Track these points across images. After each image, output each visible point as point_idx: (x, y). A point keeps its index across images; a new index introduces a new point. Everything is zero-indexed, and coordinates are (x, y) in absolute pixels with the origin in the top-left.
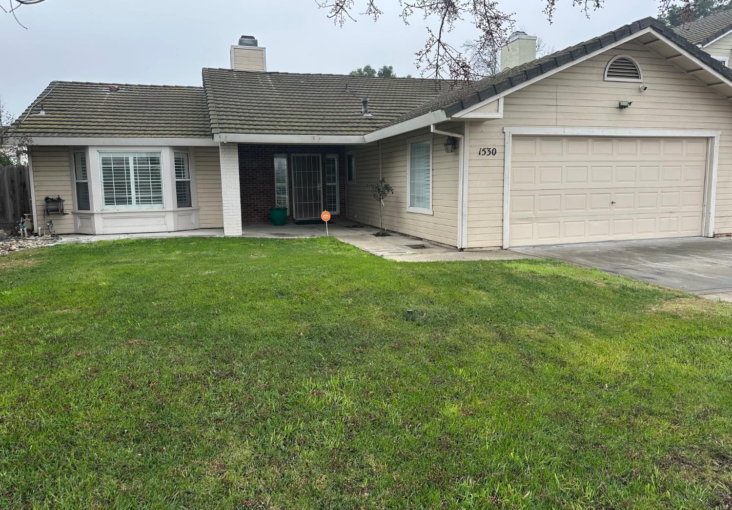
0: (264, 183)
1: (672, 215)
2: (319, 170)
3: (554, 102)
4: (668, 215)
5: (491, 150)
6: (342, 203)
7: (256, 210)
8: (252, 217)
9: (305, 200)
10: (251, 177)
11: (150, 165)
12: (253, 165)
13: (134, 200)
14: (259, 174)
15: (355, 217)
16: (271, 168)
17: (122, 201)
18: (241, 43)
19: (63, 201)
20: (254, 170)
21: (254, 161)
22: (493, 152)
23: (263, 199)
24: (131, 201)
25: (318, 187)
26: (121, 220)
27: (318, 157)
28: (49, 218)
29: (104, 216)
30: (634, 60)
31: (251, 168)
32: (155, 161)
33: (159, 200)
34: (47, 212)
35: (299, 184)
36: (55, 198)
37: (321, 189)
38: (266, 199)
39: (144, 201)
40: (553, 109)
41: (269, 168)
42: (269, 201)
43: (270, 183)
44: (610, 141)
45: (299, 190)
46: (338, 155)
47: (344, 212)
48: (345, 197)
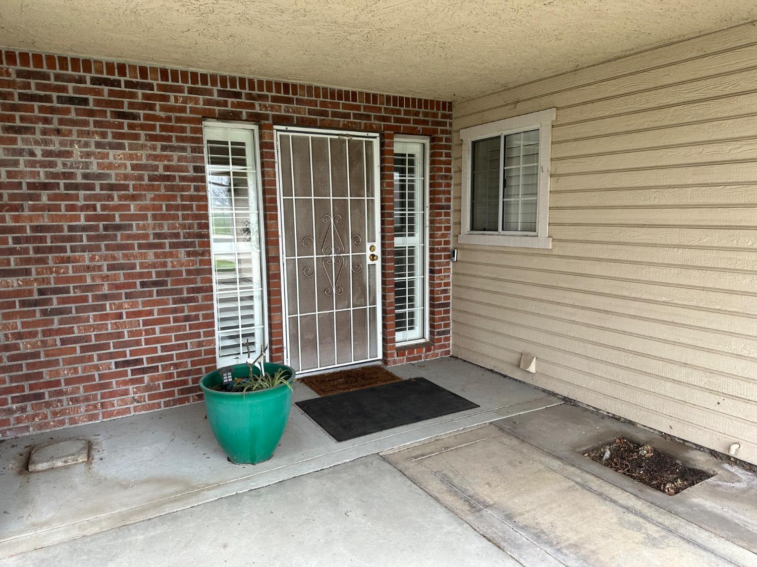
0: (161, 246)
2: (371, 193)
6: (436, 304)
7: (127, 363)
8: (113, 394)
9: (325, 303)
10: (98, 218)
12: (110, 166)
14: (142, 208)
15: (532, 368)
16: (193, 179)
20: (112, 187)
21: (112, 146)
23: (161, 312)
25: (368, 253)
27: (369, 145)
31: (99, 177)
35: (305, 246)
37: (378, 263)
38: (175, 311)
41: (183, 179)
42: (187, 318)
43: (192, 244)
45: (305, 267)
46: (427, 141)
47: (444, 333)
48: (447, 284)
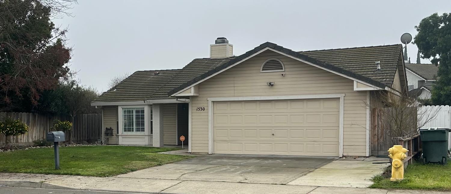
1: (315, 143)
3: (233, 85)
4: (313, 143)
5: (202, 108)
11: (140, 114)
13: (134, 130)
17: (129, 130)
18: (216, 42)
19: (113, 129)
22: (204, 109)
24: (133, 130)
26: (129, 139)
28: (108, 137)
29: (123, 136)
30: (278, 60)
32: (143, 111)
33: (143, 130)
34: (106, 134)
36: (109, 128)
39: (138, 130)
40: (233, 88)
44: (270, 102)
